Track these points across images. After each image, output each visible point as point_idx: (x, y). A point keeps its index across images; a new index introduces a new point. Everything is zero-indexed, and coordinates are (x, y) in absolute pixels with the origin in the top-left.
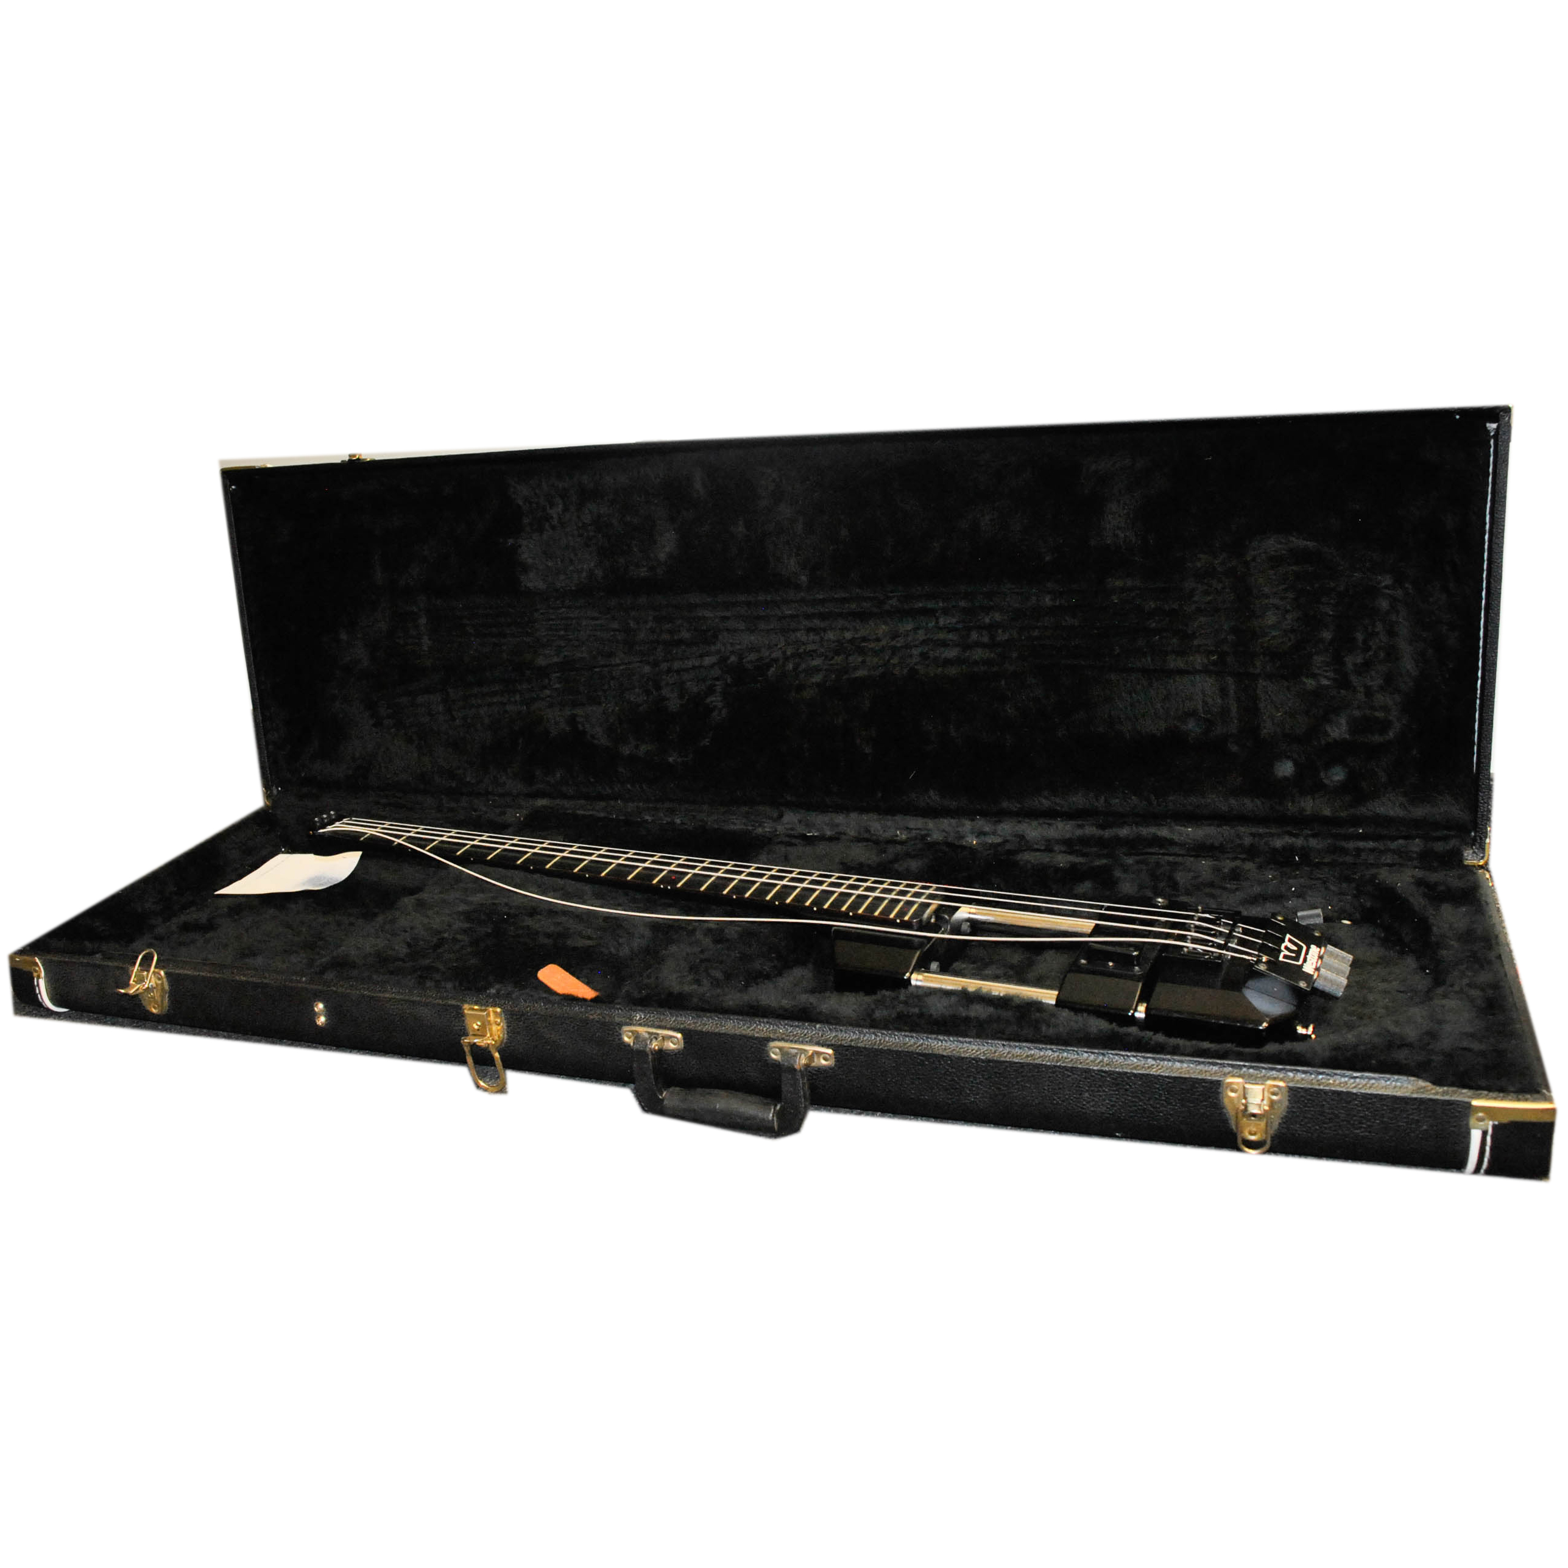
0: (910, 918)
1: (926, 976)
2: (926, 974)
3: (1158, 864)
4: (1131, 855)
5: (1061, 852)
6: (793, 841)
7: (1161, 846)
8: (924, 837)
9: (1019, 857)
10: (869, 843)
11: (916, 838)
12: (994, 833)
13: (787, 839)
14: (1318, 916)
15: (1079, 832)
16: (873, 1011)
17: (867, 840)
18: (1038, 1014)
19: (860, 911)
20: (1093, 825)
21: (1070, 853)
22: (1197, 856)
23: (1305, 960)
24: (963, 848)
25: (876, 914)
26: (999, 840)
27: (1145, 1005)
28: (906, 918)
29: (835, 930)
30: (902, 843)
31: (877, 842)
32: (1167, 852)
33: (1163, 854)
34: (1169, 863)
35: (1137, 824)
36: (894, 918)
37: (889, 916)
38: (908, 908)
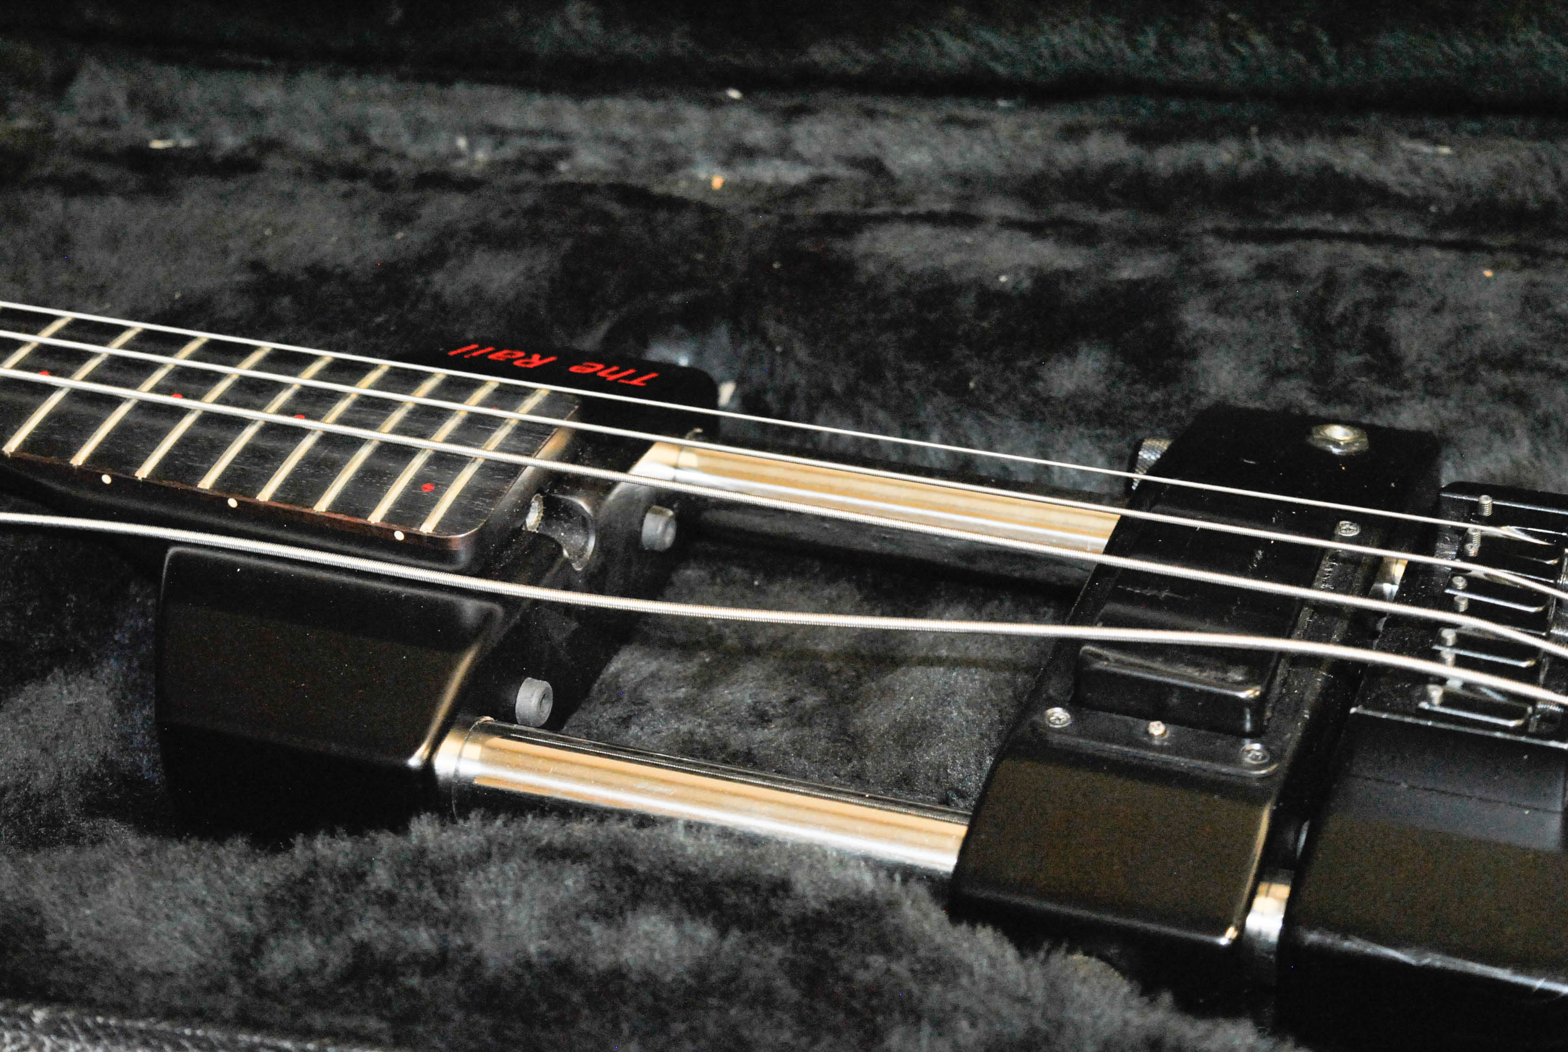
0: (441, 525)
1: (493, 748)
2: (497, 741)
3: (1331, 282)
4: (1240, 236)
5: (1008, 224)
6: (102, 173)
7: (1343, 208)
8: (545, 164)
9: (862, 243)
10: (361, 185)
11: (519, 164)
12: (784, 150)
13: (77, 166)
15: (1067, 155)
16: (259, 943)
17: (351, 173)
18: (877, 961)
19: (265, 495)
20: (1112, 127)
21: (1036, 230)
22: (1464, 247)
24: (676, 204)
25: (322, 506)
26: (795, 175)
27: (1282, 891)
28: (427, 528)
29: (177, 557)
30: (468, 185)
31: (384, 181)
32: (1361, 228)
33: (1351, 238)
34: (1370, 274)
35: (1266, 131)
36: (385, 526)
37: (366, 518)
38: (437, 485)
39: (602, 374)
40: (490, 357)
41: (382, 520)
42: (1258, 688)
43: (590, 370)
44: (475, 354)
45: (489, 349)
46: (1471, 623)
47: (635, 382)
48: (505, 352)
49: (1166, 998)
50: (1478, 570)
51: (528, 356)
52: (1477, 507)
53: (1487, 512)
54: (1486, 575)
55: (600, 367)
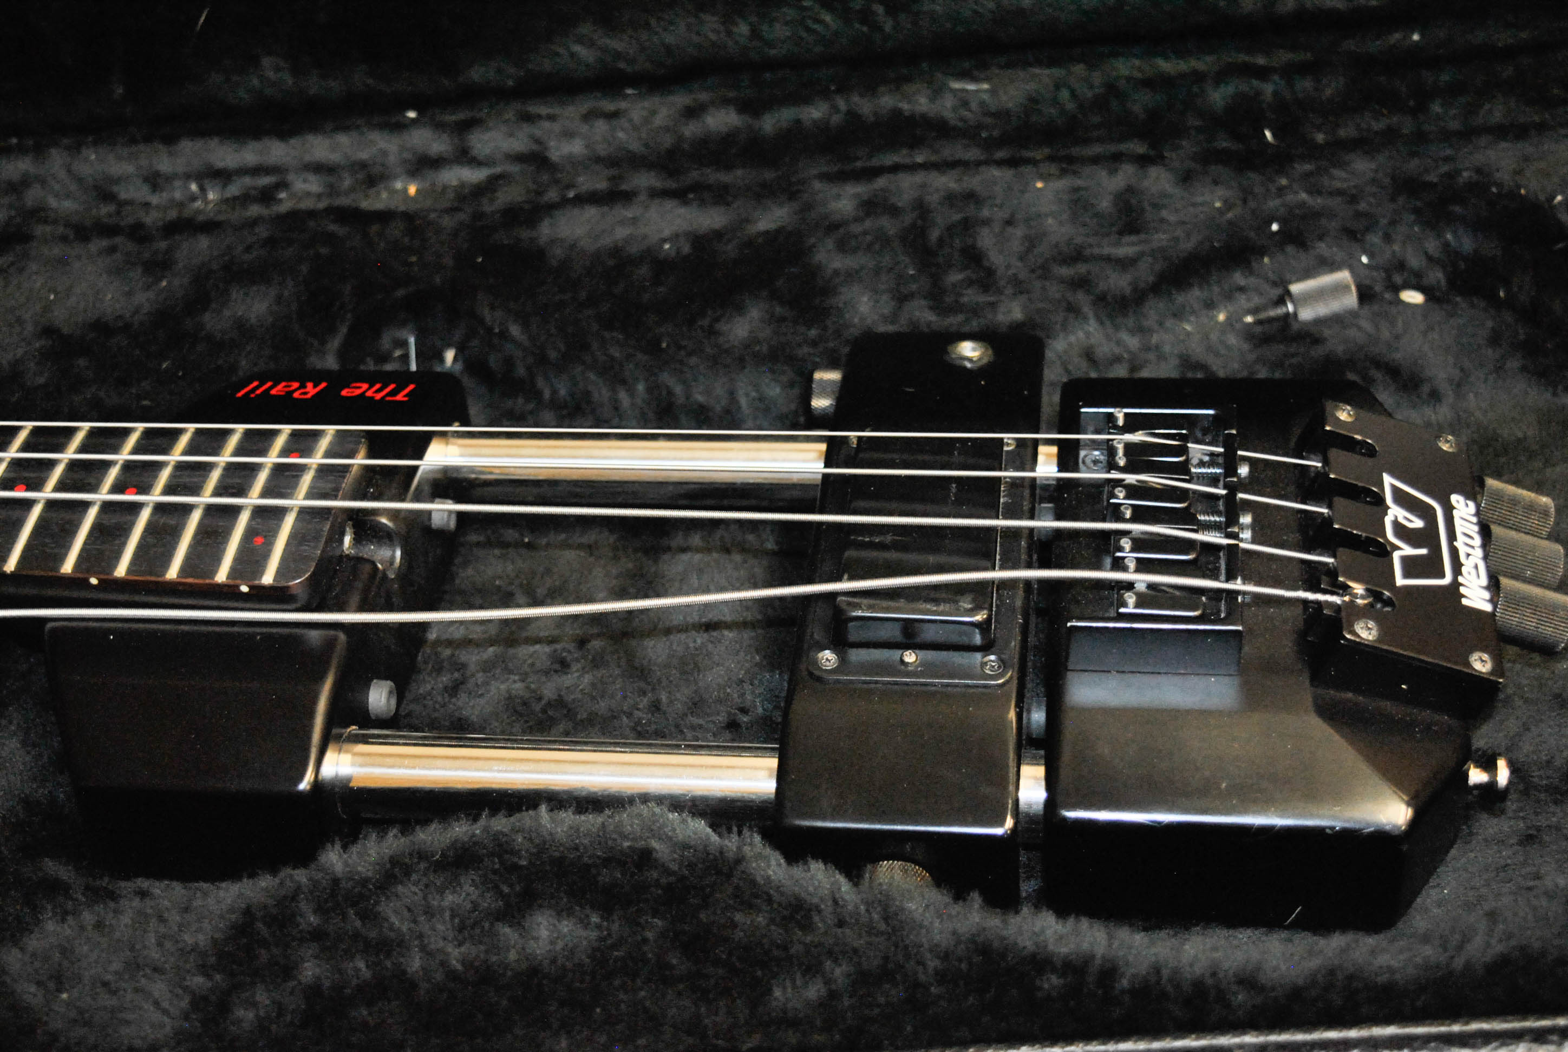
0: (279, 573)
1: (362, 755)
2: (361, 748)
3: (921, 208)
4: (842, 177)
5: (655, 194)
7: (915, 144)
8: (266, 196)
9: (545, 230)
10: (118, 240)
11: (245, 199)
12: (464, 156)
14: (1340, 289)
15: (691, 130)
17: (108, 230)
19: (121, 570)
20: (726, 102)
21: (680, 195)
22: (1013, 163)
23: (1457, 567)
24: (385, 217)
25: (172, 573)
26: (472, 175)
28: (268, 578)
29: (54, 630)
30: (210, 227)
31: (138, 233)
32: (933, 158)
33: (925, 166)
34: (951, 199)
35: (843, 89)
36: (231, 582)
37: (213, 578)
38: (265, 537)
39: (369, 394)
40: (273, 392)
41: (227, 578)
42: (985, 612)
43: (358, 392)
44: (258, 392)
45: (269, 384)
46: (1138, 528)
47: (399, 397)
48: (283, 384)
49: (976, 898)
50: (1131, 478)
51: (303, 386)
52: (1111, 418)
53: (1121, 422)
54: (1138, 481)
55: (365, 386)
